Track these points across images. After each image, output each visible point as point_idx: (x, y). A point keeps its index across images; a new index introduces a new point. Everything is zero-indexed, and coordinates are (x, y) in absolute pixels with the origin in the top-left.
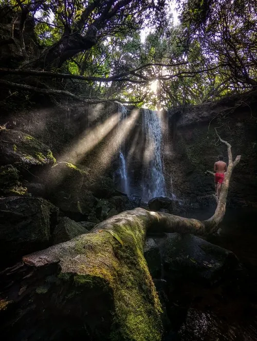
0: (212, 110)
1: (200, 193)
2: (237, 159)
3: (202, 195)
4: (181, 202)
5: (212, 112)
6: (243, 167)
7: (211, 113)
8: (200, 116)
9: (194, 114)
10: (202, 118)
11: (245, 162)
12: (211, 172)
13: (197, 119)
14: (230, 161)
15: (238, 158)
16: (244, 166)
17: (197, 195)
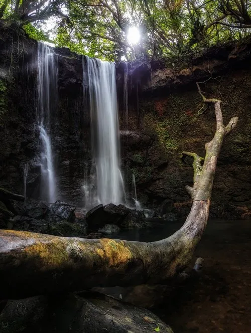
0: (196, 65)
1: (178, 197)
2: (231, 122)
3: (182, 201)
4: (148, 213)
5: (195, 68)
6: (241, 153)
7: (194, 70)
8: (178, 74)
9: (168, 71)
10: (181, 77)
11: (244, 147)
12: (188, 153)
13: (173, 80)
14: (219, 124)
15: (234, 121)
16: (243, 152)
17: (175, 201)
